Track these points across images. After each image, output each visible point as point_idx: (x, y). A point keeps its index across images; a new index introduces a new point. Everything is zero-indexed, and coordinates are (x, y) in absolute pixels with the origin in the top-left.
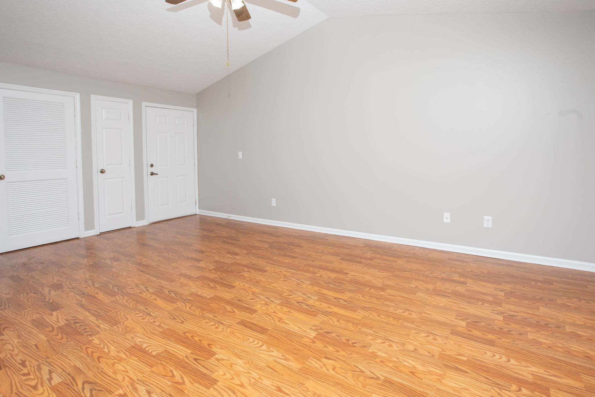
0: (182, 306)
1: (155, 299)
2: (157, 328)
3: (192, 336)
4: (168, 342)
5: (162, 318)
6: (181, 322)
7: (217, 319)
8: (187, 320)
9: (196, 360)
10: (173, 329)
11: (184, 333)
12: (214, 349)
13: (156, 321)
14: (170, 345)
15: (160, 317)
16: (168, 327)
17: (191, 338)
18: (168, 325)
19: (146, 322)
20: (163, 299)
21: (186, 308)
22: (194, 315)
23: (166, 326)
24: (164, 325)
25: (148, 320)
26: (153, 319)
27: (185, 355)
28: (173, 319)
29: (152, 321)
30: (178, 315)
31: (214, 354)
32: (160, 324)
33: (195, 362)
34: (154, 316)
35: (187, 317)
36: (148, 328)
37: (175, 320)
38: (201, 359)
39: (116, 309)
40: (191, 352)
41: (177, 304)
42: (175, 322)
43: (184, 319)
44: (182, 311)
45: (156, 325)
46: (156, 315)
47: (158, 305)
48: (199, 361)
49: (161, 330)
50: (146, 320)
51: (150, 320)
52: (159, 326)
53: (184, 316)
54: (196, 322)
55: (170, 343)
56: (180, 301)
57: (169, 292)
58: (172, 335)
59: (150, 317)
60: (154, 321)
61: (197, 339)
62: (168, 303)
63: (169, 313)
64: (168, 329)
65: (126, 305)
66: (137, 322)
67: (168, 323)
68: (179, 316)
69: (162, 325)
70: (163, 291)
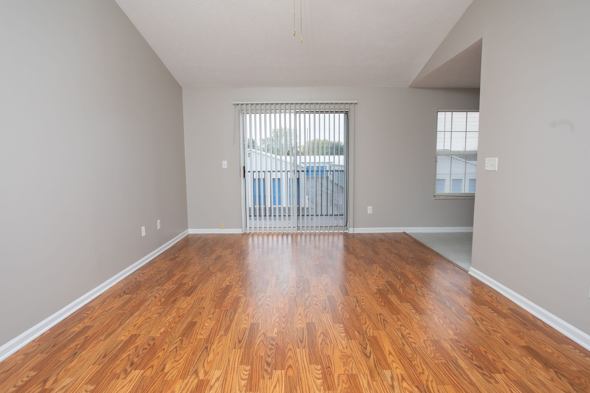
0: (370, 328)
1: (390, 353)
2: (401, 319)
3: (382, 302)
4: (398, 306)
5: (394, 326)
6: (381, 315)
7: (356, 305)
8: (376, 315)
9: (388, 291)
10: (390, 313)
11: (385, 306)
12: (376, 291)
13: (400, 326)
14: (398, 304)
15: (395, 328)
16: (393, 316)
17: (383, 301)
18: (392, 318)
19: (407, 329)
20: (381, 349)
21: (369, 325)
22: (368, 315)
23: (394, 317)
24: (395, 319)
25: (405, 330)
26: (401, 329)
27: (392, 295)
28: (386, 321)
29: (402, 327)
30: (380, 322)
31: (377, 289)
32: (397, 321)
33: (390, 290)
34: (399, 332)
35: (374, 316)
36: (408, 322)
37: (385, 319)
38: (385, 290)
39: (435, 364)
40: (389, 296)
41: (373, 334)
42: (386, 317)
43: (377, 316)
44: (374, 324)
45: (401, 322)
46: (397, 331)
47: (390, 342)
48: (388, 290)
49: (399, 316)
50: (407, 331)
51: (404, 329)
52: (399, 320)
53: (376, 319)
54: (371, 310)
55: (397, 305)
56: (367, 335)
57: (369, 357)
58: (393, 309)
59: (403, 333)
60: (401, 326)
61: (380, 300)
62: (379, 340)
63: (385, 328)
64: (394, 314)
65: (424, 364)
66: (416, 334)
67: (391, 319)
68: (379, 320)
69: (396, 320)
70: (375, 364)
